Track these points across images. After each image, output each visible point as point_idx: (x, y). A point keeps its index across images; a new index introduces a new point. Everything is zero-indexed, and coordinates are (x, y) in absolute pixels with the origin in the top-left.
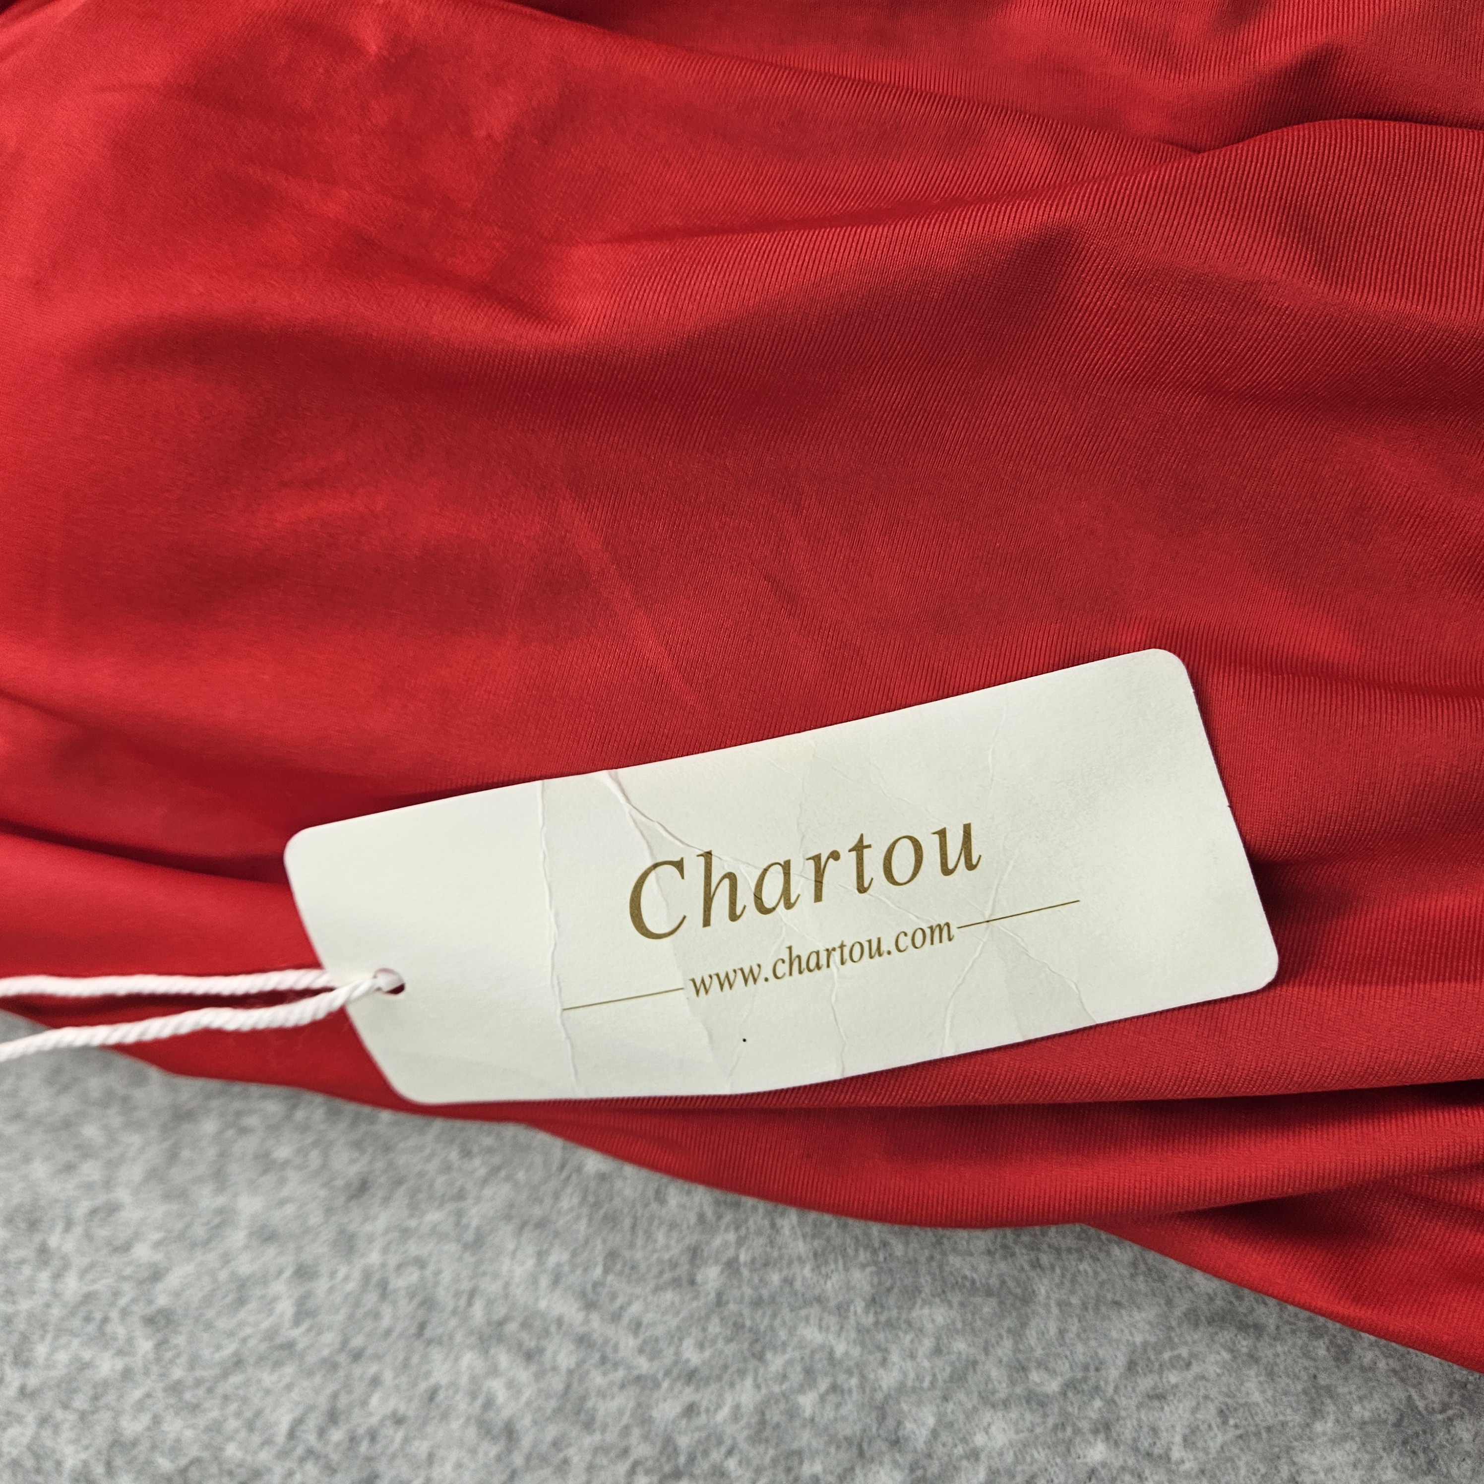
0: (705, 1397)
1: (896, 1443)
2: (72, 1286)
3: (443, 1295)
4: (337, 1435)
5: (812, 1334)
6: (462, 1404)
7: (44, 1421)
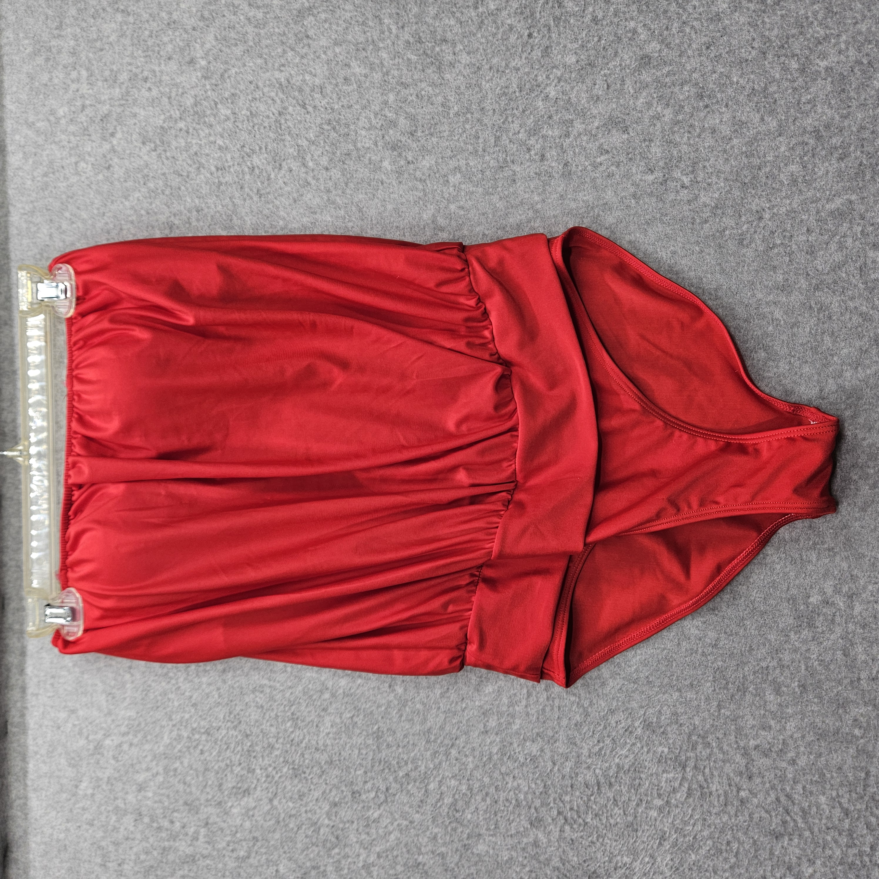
0: (294, 690)
1: (327, 689)
2: (176, 704)
3: (244, 686)
4: (232, 716)
5: (308, 674)
6: (253, 704)
7: (178, 729)
